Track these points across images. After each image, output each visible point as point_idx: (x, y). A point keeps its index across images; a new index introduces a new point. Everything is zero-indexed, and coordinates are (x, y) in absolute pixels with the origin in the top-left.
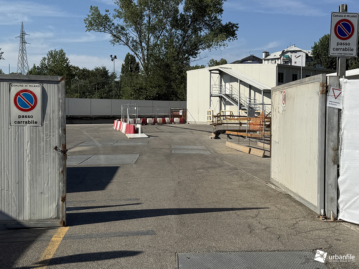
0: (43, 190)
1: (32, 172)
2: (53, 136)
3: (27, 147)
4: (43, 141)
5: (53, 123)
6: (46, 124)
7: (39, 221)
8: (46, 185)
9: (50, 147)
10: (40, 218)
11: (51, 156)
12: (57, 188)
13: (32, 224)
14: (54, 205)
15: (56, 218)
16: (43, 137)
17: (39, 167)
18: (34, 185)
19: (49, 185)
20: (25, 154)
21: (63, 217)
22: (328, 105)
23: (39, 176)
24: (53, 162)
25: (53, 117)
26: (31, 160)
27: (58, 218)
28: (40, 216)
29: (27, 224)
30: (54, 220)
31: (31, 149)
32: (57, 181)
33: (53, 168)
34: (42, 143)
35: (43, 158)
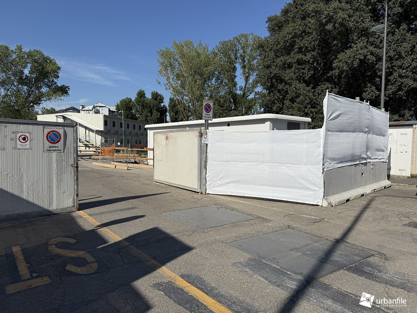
0: (65, 191)
1: (58, 180)
2: (70, 158)
3: (54, 165)
4: (64, 162)
5: (70, 151)
6: (66, 151)
7: (62, 209)
8: (66, 187)
9: (69, 165)
10: (63, 207)
11: (69, 170)
12: (73, 189)
13: (58, 212)
14: (72, 199)
15: (73, 206)
16: (64, 159)
17: (62, 177)
18: (59, 188)
19: (68, 187)
20: (53, 169)
21: (77, 206)
22: (202, 142)
23: (62, 182)
24: (71, 174)
25: (70, 147)
26: (57, 173)
27: (74, 206)
28: (63, 206)
29: (55, 212)
30: (72, 208)
31: (57, 166)
32: (73, 185)
33: (70, 178)
34: (64, 163)
35: (65, 172)
